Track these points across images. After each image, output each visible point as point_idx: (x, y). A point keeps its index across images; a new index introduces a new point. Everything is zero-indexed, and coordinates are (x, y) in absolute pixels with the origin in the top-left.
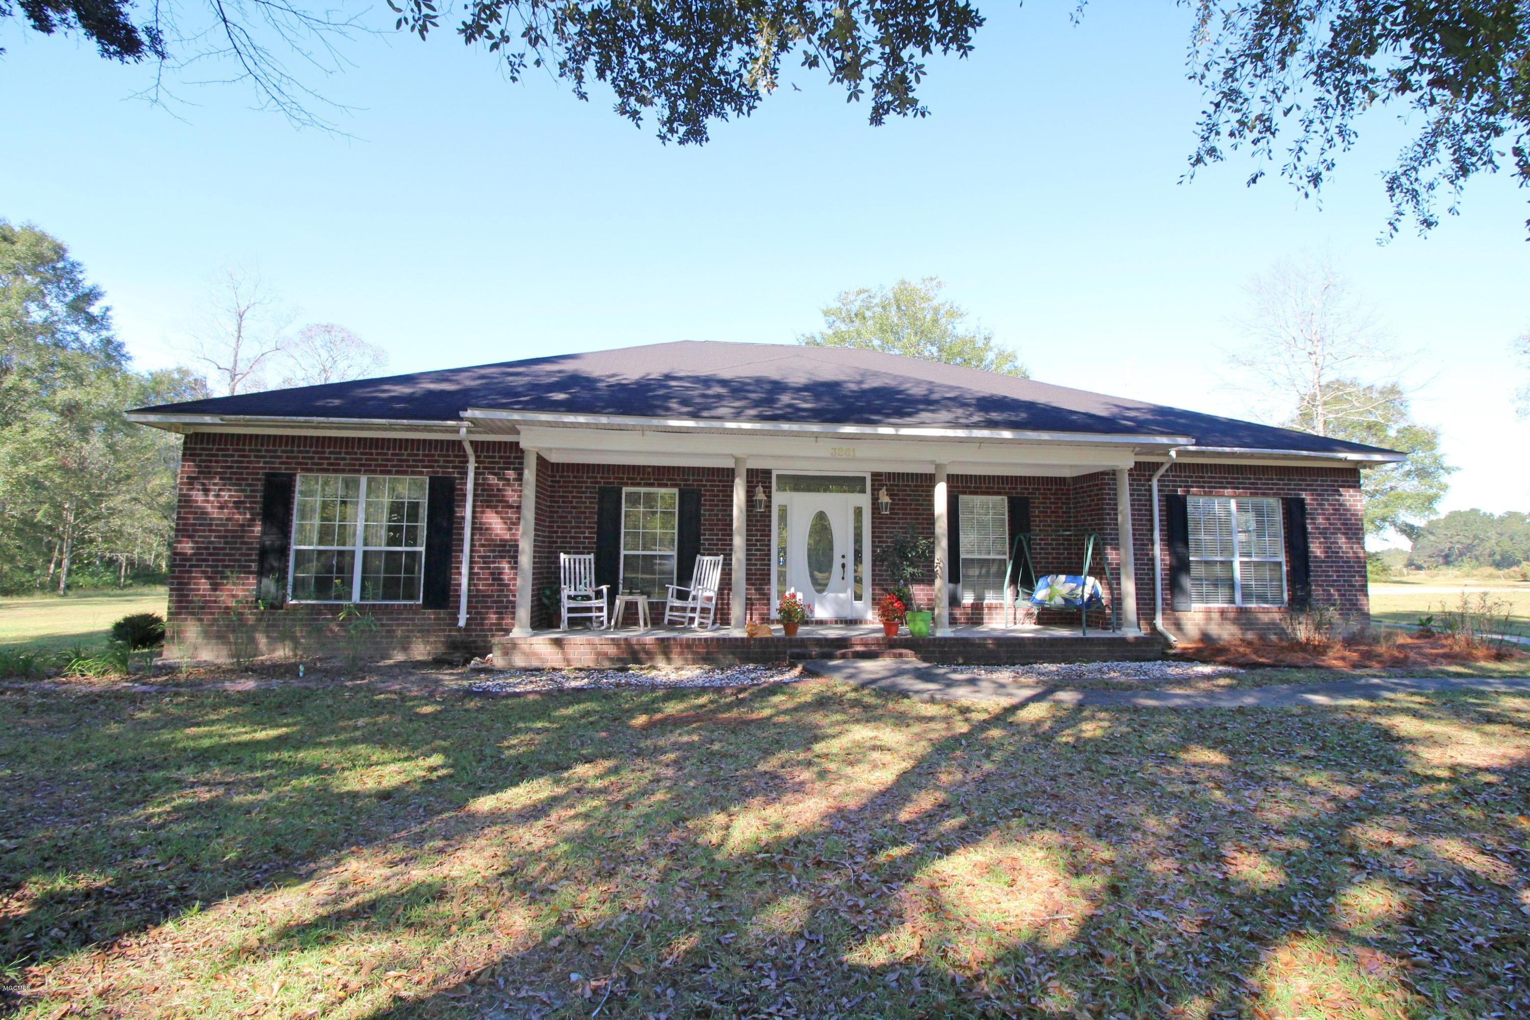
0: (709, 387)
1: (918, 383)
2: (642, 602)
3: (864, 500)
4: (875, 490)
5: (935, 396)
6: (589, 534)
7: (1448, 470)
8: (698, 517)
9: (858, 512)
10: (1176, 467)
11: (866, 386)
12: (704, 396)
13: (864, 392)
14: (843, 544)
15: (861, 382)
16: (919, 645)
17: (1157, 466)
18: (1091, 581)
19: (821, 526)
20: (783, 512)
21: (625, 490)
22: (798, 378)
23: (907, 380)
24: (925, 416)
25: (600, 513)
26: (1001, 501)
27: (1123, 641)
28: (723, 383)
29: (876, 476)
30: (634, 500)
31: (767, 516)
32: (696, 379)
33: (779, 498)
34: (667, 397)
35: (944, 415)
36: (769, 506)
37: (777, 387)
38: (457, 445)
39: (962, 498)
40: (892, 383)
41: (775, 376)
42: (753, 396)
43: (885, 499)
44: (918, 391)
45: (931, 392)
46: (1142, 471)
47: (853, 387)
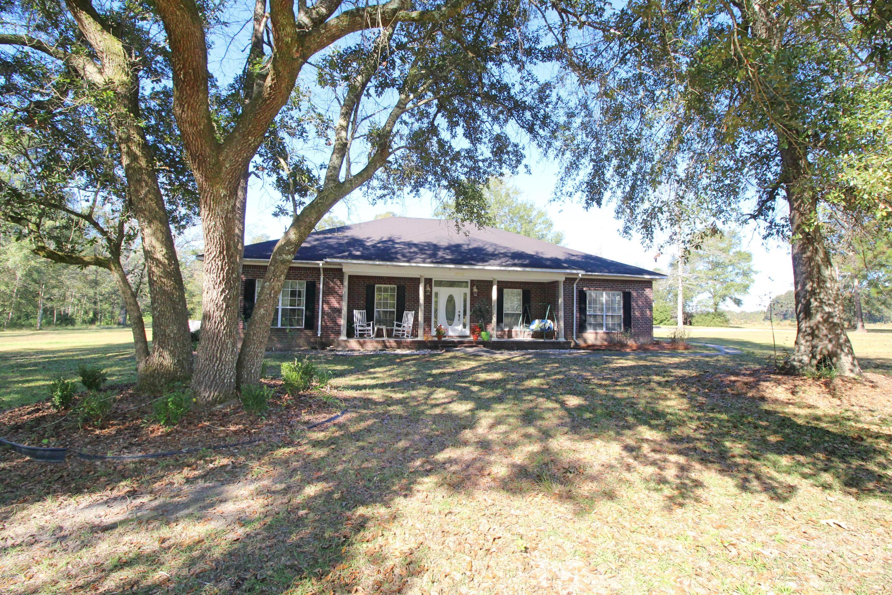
0: (410, 248)
1: (492, 245)
2: (384, 328)
3: (468, 290)
4: (472, 286)
5: (496, 252)
6: (362, 303)
7: (756, 272)
8: (404, 297)
9: (465, 294)
10: (581, 279)
11: (471, 247)
12: (410, 252)
13: (470, 250)
14: (459, 307)
15: (468, 245)
16: (485, 344)
17: (576, 279)
18: (549, 321)
19: (451, 300)
20: (436, 294)
21: (377, 286)
22: (444, 243)
23: (487, 243)
24: (492, 262)
25: (367, 295)
26: (520, 291)
27: (559, 343)
28: (415, 245)
29: (472, 281)
30: (380, 289)
31: (430, 296)
32: (404, 243)
33: (435, 289)
34: (396, 253)
35: (498, 262)
36: (431, 292)
37: (436, 248)
38: (318, 269)
39: (505, 291)
40: (480, 245)
41: (435, 242)
42: (428, 252)
43: (475, 290)
44: (490, 249)
45: (495, 250)
46: (569, 281)
47: (465, 247)
